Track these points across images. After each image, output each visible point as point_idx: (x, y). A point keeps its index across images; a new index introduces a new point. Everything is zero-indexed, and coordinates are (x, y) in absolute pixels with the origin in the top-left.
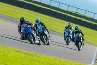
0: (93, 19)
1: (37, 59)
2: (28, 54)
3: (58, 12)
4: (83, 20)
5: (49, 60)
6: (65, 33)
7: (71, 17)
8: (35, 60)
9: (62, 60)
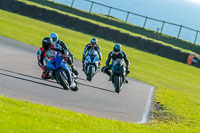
0: (143, 29)
1: (28, 112)
2: (10, 102)
3: (71, 15)
6: (84, 58)
7: (97, 26)
8: (25, 114)
9: (80, 114)
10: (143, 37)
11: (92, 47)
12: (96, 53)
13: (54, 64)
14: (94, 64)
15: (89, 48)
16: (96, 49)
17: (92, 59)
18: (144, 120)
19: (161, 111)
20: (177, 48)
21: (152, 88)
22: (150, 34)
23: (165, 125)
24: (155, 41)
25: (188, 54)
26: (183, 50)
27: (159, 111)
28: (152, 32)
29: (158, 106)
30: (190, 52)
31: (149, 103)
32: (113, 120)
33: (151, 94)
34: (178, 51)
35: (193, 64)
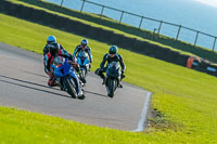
0: (139, 29)
4: (117, 32)
5: (42, 121)
7: (89, 26)
8: (12, 123)
10: (139, 38)
11: (82, 48)
12: (86, 55)
13: (62, 71)
14: (85, 67)
15: (79, 49)
16: (87, 50)
17: (82, 61)
18: (140, 128)
19: (158, 118)
20: (175, 50)
21: (149, 94)
22: (147, 34)
23: (163, 133)
24: (152, 42)
25: (188, 57)
26: (182, 53)
27: (156, 119)
28: (148, 33)
29: (155, 113)
30: (190, 54)
31: (145, 109)
32: (107, 129)
33: (147, 100)
34: (177, 54)
35: (193, 67)
